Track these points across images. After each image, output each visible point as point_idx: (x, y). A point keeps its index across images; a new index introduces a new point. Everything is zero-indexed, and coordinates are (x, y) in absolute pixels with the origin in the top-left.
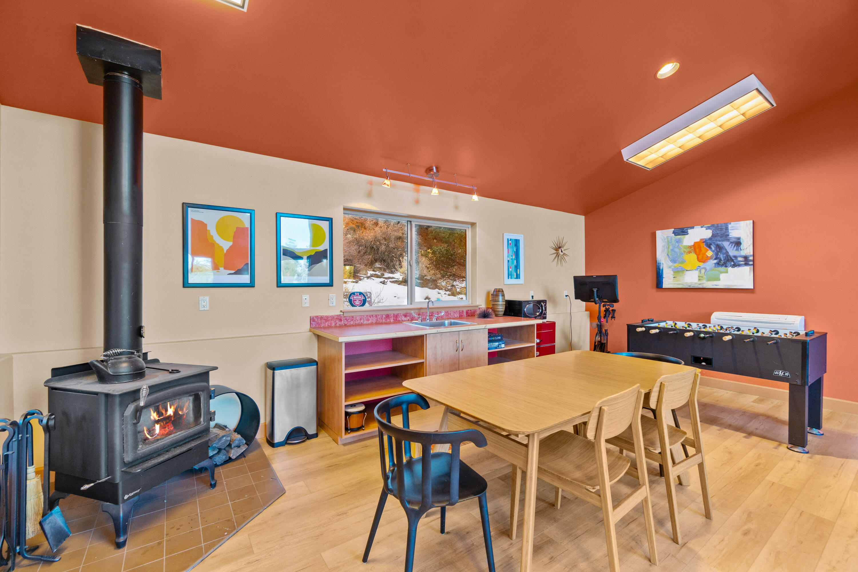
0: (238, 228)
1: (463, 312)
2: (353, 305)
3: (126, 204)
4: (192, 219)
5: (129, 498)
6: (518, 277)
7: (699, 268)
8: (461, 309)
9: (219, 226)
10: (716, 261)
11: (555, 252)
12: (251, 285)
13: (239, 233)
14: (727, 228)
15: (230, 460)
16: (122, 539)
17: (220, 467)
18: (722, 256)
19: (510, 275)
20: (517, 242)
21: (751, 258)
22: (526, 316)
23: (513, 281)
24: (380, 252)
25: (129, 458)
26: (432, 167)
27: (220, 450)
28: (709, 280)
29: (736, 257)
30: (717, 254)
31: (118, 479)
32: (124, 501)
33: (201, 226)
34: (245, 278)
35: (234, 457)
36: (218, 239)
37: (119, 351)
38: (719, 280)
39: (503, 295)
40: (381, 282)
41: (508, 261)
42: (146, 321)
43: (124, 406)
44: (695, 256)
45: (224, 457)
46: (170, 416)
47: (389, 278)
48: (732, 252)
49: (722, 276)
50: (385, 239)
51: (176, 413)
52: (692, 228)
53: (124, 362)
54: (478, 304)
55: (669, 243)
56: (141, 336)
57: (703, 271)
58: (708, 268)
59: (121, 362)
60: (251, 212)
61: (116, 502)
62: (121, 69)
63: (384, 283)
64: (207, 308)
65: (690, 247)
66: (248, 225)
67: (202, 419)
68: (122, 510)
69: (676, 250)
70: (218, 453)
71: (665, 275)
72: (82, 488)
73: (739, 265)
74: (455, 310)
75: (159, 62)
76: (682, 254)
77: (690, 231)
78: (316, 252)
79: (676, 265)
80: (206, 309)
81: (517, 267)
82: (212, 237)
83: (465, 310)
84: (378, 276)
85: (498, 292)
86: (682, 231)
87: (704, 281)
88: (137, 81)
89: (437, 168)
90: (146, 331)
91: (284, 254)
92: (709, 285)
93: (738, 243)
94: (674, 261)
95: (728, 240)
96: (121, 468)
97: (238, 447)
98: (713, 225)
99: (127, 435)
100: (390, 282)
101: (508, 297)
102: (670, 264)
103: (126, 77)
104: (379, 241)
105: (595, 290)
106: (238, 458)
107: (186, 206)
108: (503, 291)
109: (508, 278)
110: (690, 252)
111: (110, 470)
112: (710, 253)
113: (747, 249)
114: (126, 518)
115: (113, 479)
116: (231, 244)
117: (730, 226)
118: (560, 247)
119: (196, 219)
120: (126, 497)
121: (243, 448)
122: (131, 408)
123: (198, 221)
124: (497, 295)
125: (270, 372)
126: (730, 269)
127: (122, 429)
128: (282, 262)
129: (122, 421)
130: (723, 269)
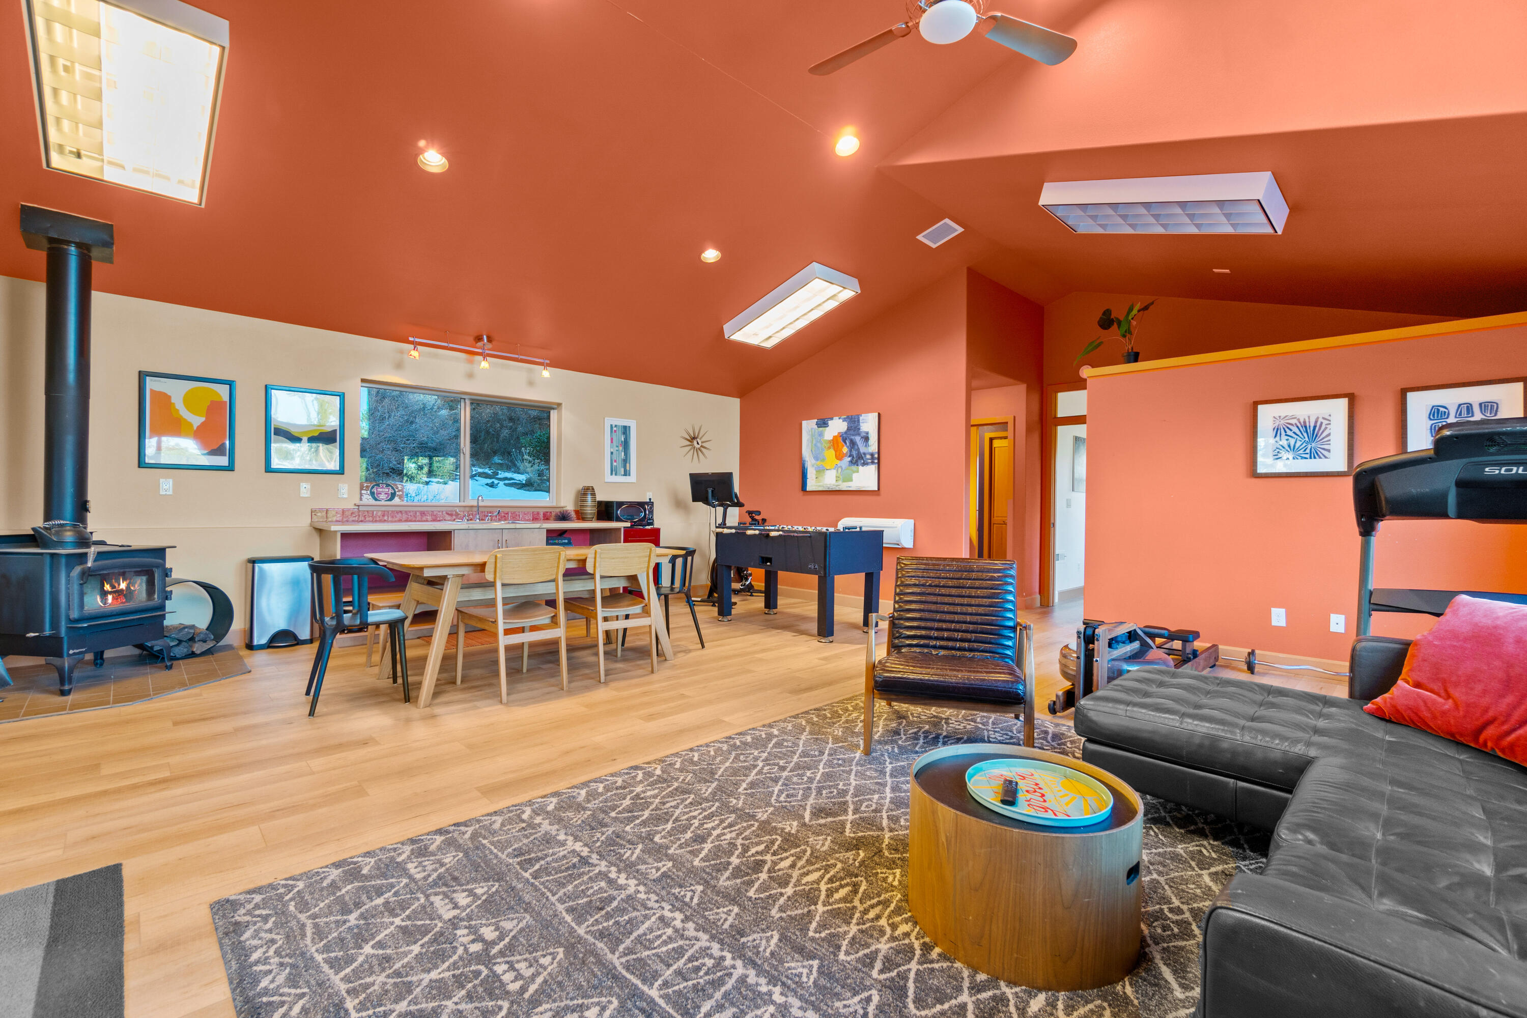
0: (212, 402)
1: (538, 513)
2: (376, 500)
3: (71, 376)
4: (151, 390)
5: (74, 654)
6: (627, 473)
7: (837, 466)
8: (536, 510)
9: (188, 400)
10: (850, 459)
11: (689, 443)
12: (230, 468)
13: (214, 408)
14: (859, 421)
15: (193, 655)
16: (66, 687)
17: (181, 662)
18: (854, 453)
19: (614, 471)
20: (626, 430)
21: (876, 456)
22: (618, 520)
23: (620, 479)
24: (501, 439)
25: (75, 614)
26: (482, 336)
27: (180, 642)
28: (844, 481)
29: (865, 454)
30: (851, 451)
31: (63, 632)
32: (69, 655)
33: (163, 400)
34: (223, 461)
35: (198, 652)
36: (185, 413)
37: (62, 522)
38: (851, 480)
39: (593, 494)
40: (487, 484)
41: (612, 453)
42: (92, 495)
43: (70, 568)
44: (833, 452)
45: (185, 650)
46: (122, 590)
47: (506, 479)
48: (863, 449)
49: (855, 476)
50: (511, 419)
51: (128, 587)
52: (832, 419)
53: (69, 530)
54: (562, 505)
55: (813, 436)
56: (87, 510)
57: (840, 470)
58: (844, 467)
59: (66, 531)
60: (230, 384)
61: (60, 655)
62: (68, 243)
63: (492, 485)
64: (170, 492)
65: (830, 441)
66: (226, 398)
67: (156, 596)
68: (66, 663)
69: (819, 445)
70: (177, 645)
71: (809, 476)
72: (28, 635)
73: (867, 464)
74: (526, 510)
75: (112, 237)
76: (823, 450)
77: (830, 422)
78: (321, 433)
79: (819, 463)
80: (168, 493)
81: (626, 461)
82: (178, 411)
83: (541, 512)
84: (486, 476)
85: (588, 491)
86: (823, 423)
87: (840, 482)
88: (85, 252)
89: (488, 337)
90: (92, 505)
91: (275, 434)
92: (844, 486)
93: (866, 439)
94: (816, 458)
95: (859, 434)
96: (66, 624)
97: (205, 641)
98: (848, 417)
99: (73, 594)
100: (505, 484)
101: (599, 498)
102: (814, 461)
103: (73, 249)
104: (499, 421)
105: (710, 491)
106: (203, 654)
107: (142, 376)
108: (593, 489)
109: (612, 474)
110: (829, 448)
111: (55, 625)
112: (845, 450)
113: (873, 447)
114: (71, 670)
115: (59, 632)
116: (203, 419)
117: (861, 418)
118: (694, 438)
119: (157, 390)
120: (71, 652)
121: (210, 644)
122: (78, 570)
123: (160, 392)
124: (585, 494)
125: (250, 565)
126: (860, 468)
127: (67, 588)
128: (273, 445)
129: (68, 581)
130: (854, 468)
